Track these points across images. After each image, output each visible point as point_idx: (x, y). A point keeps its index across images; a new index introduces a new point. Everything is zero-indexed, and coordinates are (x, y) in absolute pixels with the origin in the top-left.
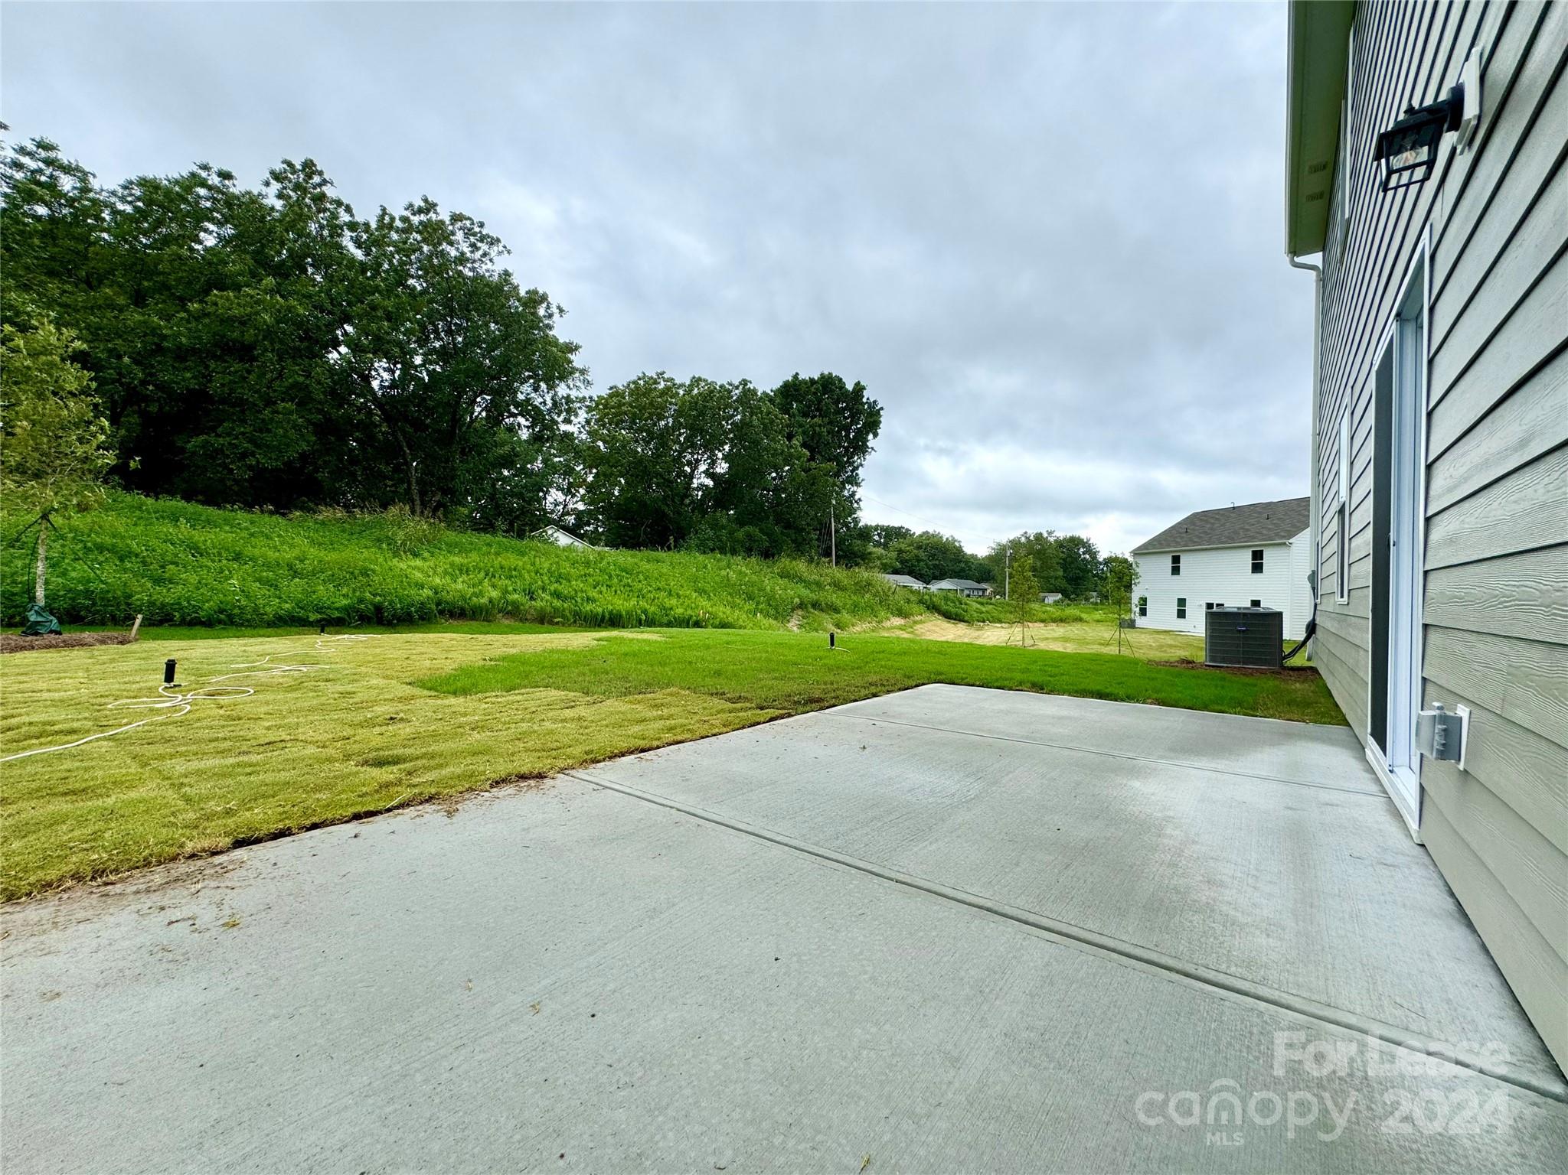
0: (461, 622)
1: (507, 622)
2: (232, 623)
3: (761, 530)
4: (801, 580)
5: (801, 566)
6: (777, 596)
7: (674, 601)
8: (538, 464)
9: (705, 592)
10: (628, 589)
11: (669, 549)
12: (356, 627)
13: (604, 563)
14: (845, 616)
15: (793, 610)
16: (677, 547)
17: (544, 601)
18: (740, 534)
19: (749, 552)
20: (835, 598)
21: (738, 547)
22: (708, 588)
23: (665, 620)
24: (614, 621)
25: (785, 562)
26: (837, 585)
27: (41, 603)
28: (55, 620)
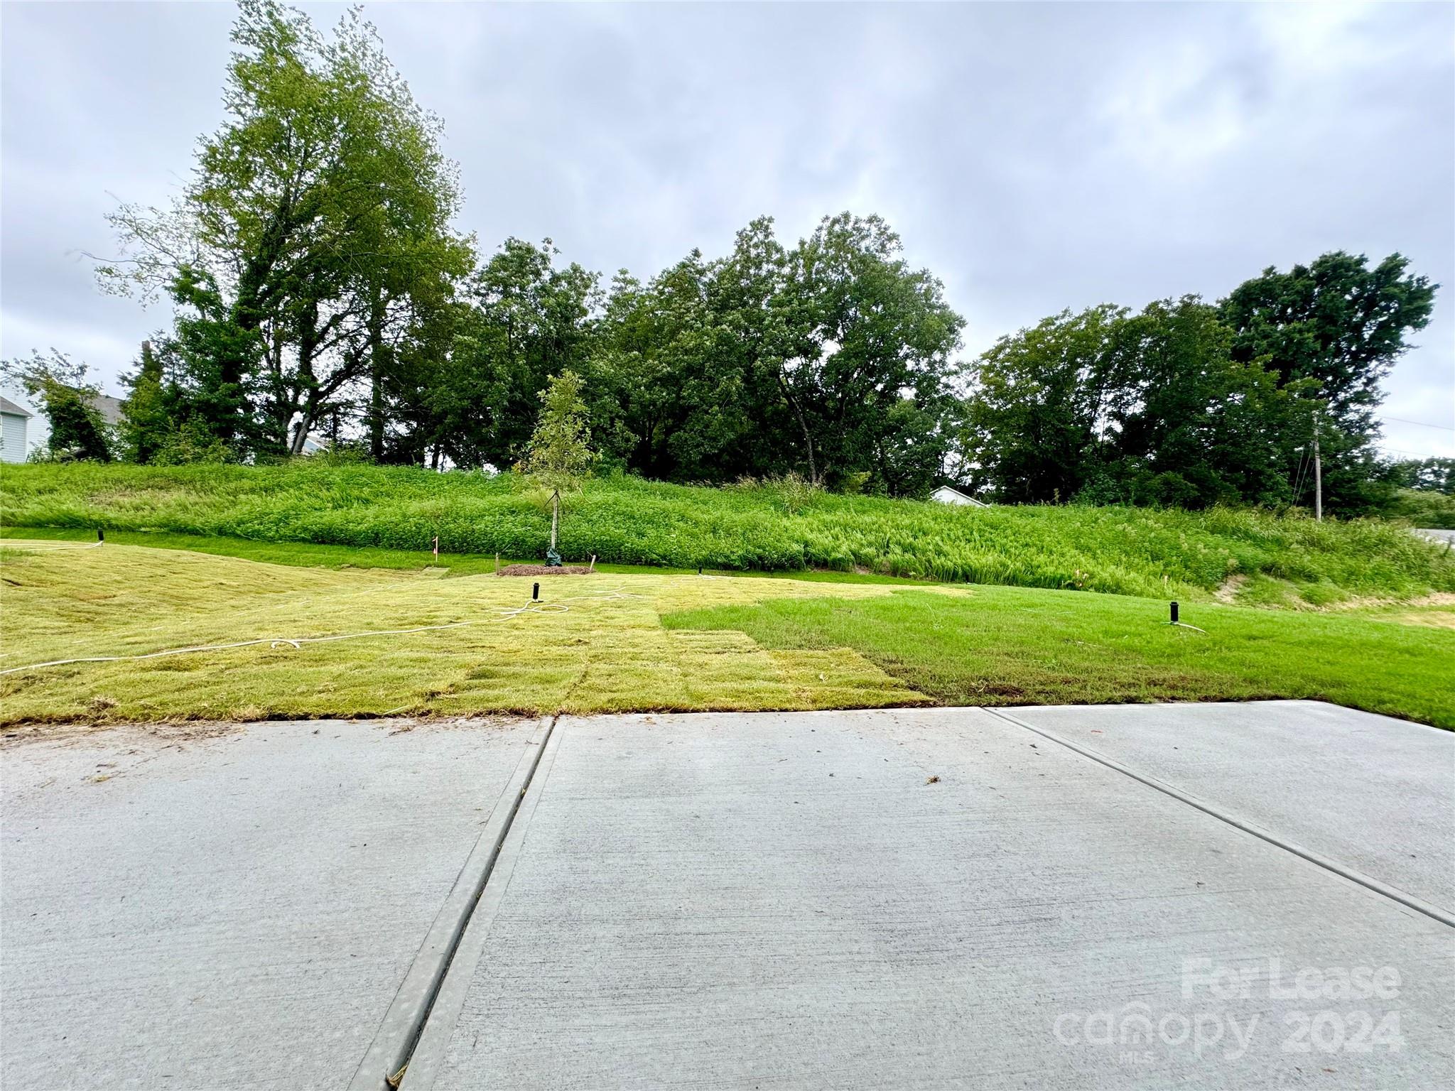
0: (824, 571)
1: (862, 573)
2: (672, 565)
3: (1187, 477)
4: (1247, 535)
5: (1249, 518)
6: (1200, 556)
7: (1042, 558)
8: (938, 430)
9: (1089, 549)
10: (989, 543)
11: (1053, 503)
12: (746, 571)
13: (969, 518)
14: (1326, 585)
15: (1226, 574)
16: (1063, 500)
17: (896, 555)
18: (1156, 481)
19: (1166, 502)
20: (1308, 561)
21: (1151, 497)
22: (1092, 544)
23: (1030, 578)
24: (968, 576)
25: (1220, 513)
26: (1314, 543)
27: (553, 547)
28: (559, 557)
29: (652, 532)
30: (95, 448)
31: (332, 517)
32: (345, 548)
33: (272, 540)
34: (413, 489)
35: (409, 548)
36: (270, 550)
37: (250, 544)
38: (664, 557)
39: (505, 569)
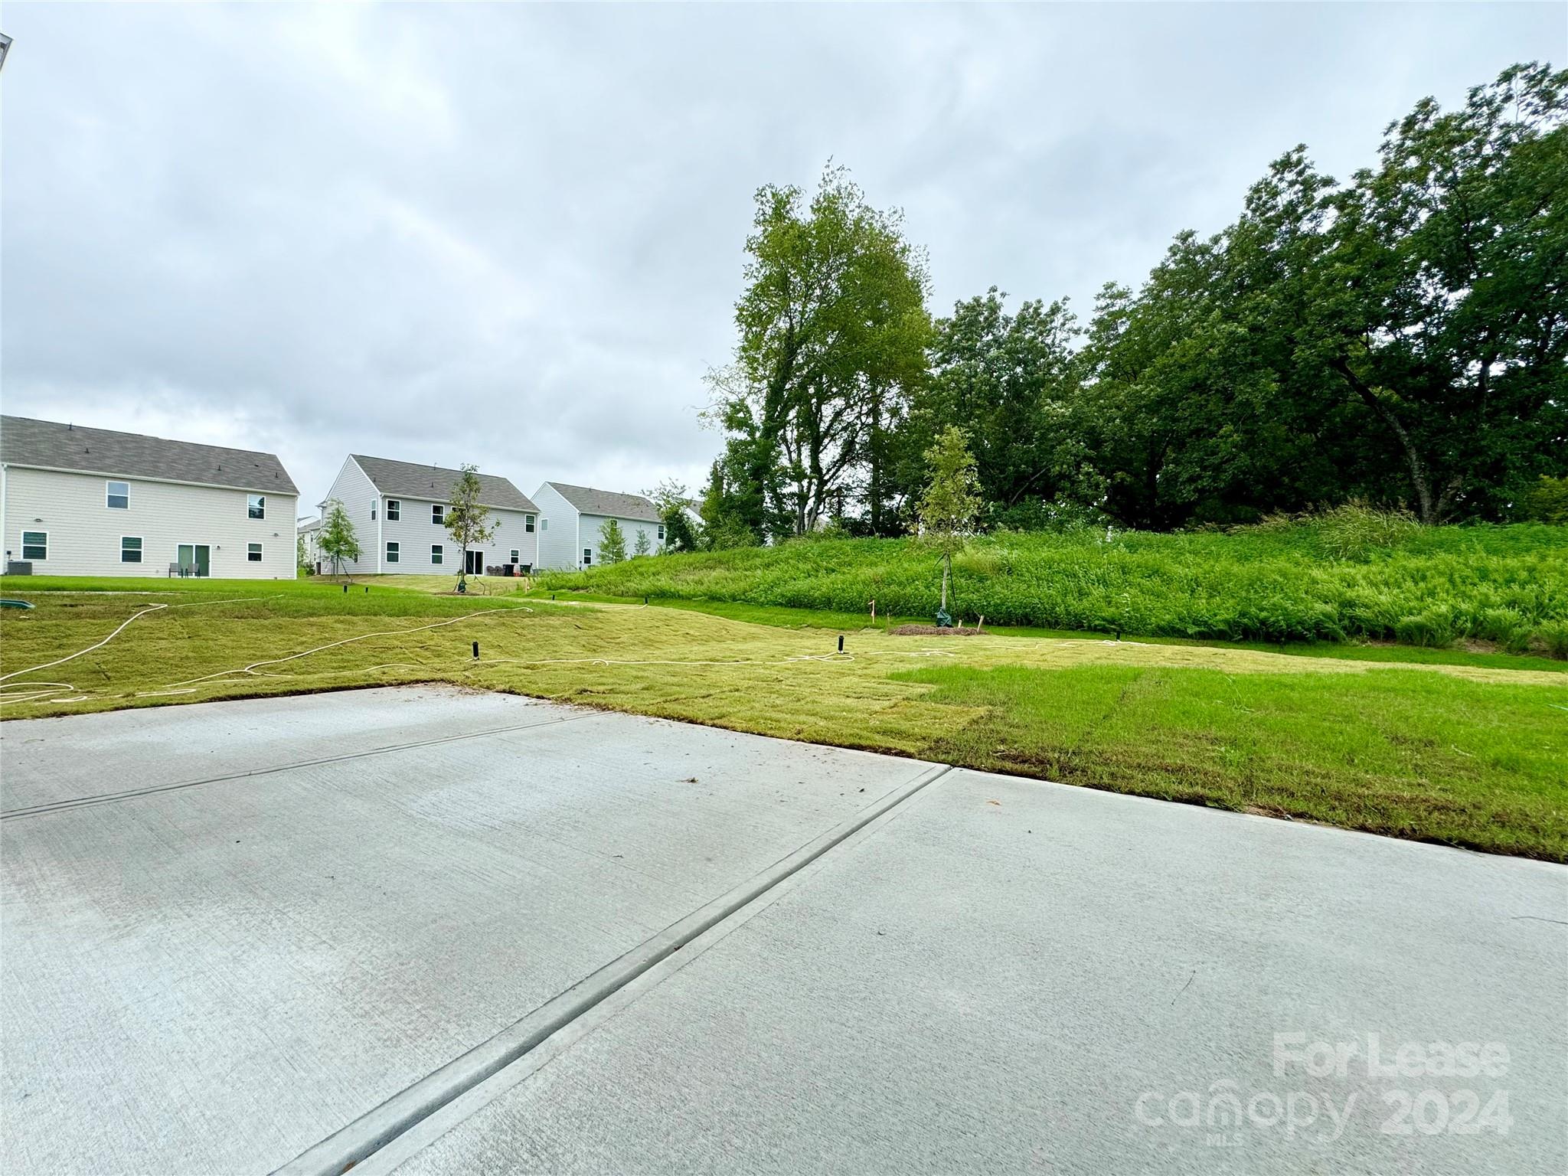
27: (944, 607)
28: (949, 618)
29: (1098, 591)
30: (689, 544)
31: (802, 585)
32: (807, 611)
33: (762, 605)
34: (872, 558)
35: (853, 611)
36: (761, 613)
37: (747, 607)
38: (1113, 622)
39: (893, 628)
